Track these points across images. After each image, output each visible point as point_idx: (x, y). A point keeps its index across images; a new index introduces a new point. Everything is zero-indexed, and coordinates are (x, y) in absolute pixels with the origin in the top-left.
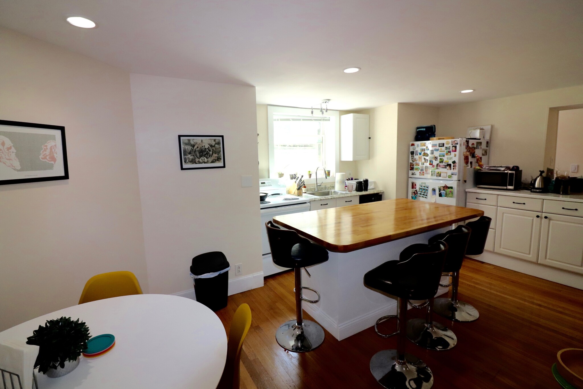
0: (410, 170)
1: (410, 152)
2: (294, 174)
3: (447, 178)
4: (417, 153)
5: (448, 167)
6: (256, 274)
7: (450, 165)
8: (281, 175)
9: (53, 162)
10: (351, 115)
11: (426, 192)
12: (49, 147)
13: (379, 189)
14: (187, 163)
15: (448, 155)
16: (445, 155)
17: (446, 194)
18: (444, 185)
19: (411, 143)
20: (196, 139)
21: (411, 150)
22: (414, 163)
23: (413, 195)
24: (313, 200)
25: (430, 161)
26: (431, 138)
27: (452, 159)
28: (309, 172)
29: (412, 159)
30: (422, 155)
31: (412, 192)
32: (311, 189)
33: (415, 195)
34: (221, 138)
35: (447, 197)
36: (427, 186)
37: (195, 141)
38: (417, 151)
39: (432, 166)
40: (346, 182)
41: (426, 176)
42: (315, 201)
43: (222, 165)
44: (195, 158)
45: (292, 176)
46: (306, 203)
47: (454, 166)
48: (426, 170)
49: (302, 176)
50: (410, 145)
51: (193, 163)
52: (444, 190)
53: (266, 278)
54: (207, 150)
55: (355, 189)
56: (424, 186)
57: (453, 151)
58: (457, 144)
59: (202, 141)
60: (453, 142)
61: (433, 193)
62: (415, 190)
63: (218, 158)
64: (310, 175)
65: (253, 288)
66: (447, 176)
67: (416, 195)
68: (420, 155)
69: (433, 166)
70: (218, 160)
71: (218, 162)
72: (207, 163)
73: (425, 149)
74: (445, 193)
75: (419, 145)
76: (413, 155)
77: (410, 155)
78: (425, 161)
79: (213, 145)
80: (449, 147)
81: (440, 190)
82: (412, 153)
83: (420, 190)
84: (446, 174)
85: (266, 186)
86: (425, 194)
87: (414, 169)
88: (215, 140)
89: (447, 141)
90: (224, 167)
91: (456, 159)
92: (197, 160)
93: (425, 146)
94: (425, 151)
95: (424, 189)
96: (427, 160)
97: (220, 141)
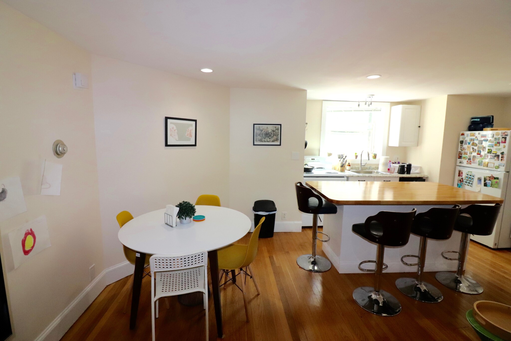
0: (459, 158)
1: (460, 141)
2: (342, 155)
3: (494, 169)
4: (466, 142)
5: (496, 158)
6: (296, 222)
7: (498, 156)
8: (330, 155)
9: (191, 137)
10: (401, 106)
11: (472, 181)
12: (190, 130)
13: (424, 174)
14: (257, 141)
15: (497, 146)
16: (494, 146)
17: (492, 185)
18: (490, 176)
19: (461, 133)
20: (264, 126)
21: (461, 139)
22: (463, 152)
23: (459, 183)
24: (351, 175)
25: (478, 151)
26: (484, 129)
27: (500, 151)
28: (356, 153)
29: (461, 148)
30: (471, 145)
31: (458, 179)
32: (355, 168)
33: (460, 183)
34: (280, 126)
35: (493, 187)
36: (473, 175)
37: (263, 128)
38: (466, 141)
39: (479, 156)
40: (391, 165)
41: (473, 165)
42: (352, 176)
43: (279, 144)
44: (262, 139)
45: (340, 156)
46: (344, 177)
47: (502, 157)
48: (474, 159)
49: (346, 157)
50: (461, 135)
51: (261, 142)
52: (490, 180)
53: (303, 228)
54: (270, 133)
55: (397, 172)
56: (470, 175)
57: (502, 142)
58: (507, 135)
59: (267, 127)
60: (503, 134)
61: (479, 182)
62: (461, 178)
63: (277, 139)
64: (356, 157)
65: (293, 231)
66: (494, 166)
67: (462, 183)
68: (469, 145)
69: (481, 156)
70: (276, 140)
71: (276, 141)
72: (269, 142)
73: (474, 139)
74: (491, 183)
75: (469, 135)
76: (462, 144)
77: (460, 144)
78: (473, 150)
79: (274, 130)
80: (499, 138)
81: (485, 180)
82: (462, 142)
83: (465, 178)
84: (493, 164)
85: (315, 161)
86: (471, 183)
87: (462, 158)
88: (275, 127)
89: (497, 132)
90: (280, 145)
91: (505, 151)
92: (263, 140)
93: (474, 136)
94: (474, 141)
95: (470, 178)
96: (476, 150)
97: (279, 128)
